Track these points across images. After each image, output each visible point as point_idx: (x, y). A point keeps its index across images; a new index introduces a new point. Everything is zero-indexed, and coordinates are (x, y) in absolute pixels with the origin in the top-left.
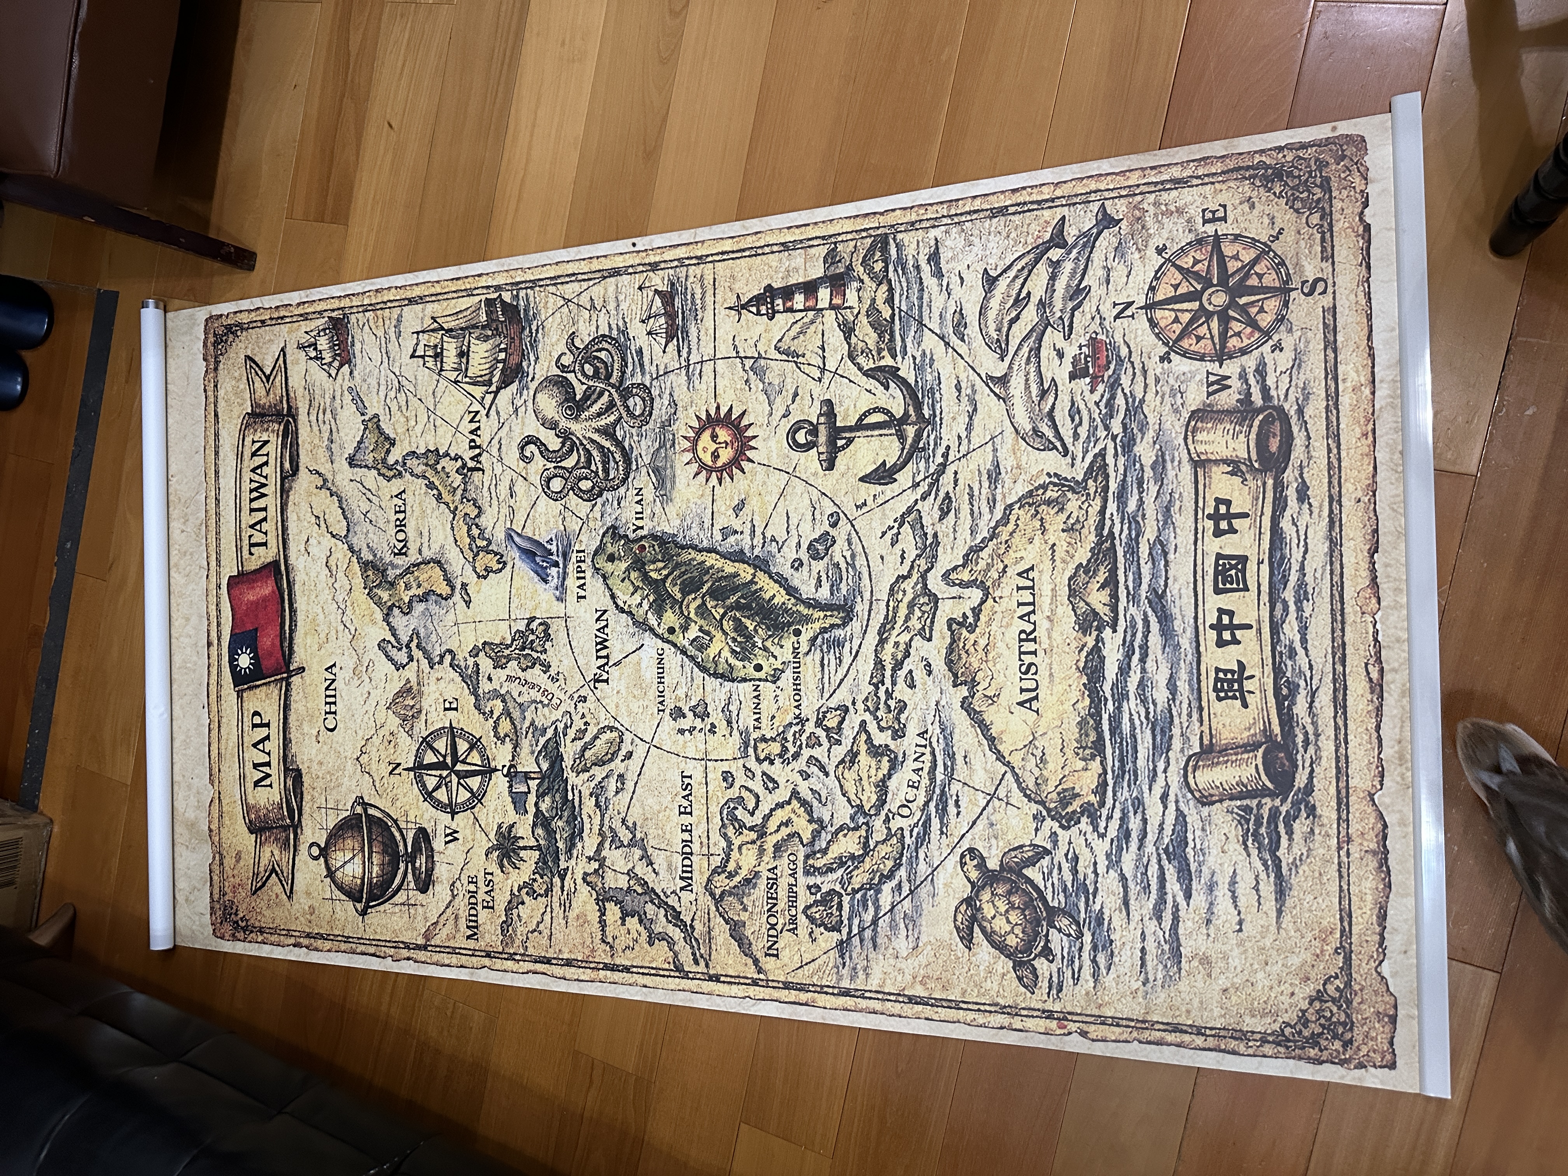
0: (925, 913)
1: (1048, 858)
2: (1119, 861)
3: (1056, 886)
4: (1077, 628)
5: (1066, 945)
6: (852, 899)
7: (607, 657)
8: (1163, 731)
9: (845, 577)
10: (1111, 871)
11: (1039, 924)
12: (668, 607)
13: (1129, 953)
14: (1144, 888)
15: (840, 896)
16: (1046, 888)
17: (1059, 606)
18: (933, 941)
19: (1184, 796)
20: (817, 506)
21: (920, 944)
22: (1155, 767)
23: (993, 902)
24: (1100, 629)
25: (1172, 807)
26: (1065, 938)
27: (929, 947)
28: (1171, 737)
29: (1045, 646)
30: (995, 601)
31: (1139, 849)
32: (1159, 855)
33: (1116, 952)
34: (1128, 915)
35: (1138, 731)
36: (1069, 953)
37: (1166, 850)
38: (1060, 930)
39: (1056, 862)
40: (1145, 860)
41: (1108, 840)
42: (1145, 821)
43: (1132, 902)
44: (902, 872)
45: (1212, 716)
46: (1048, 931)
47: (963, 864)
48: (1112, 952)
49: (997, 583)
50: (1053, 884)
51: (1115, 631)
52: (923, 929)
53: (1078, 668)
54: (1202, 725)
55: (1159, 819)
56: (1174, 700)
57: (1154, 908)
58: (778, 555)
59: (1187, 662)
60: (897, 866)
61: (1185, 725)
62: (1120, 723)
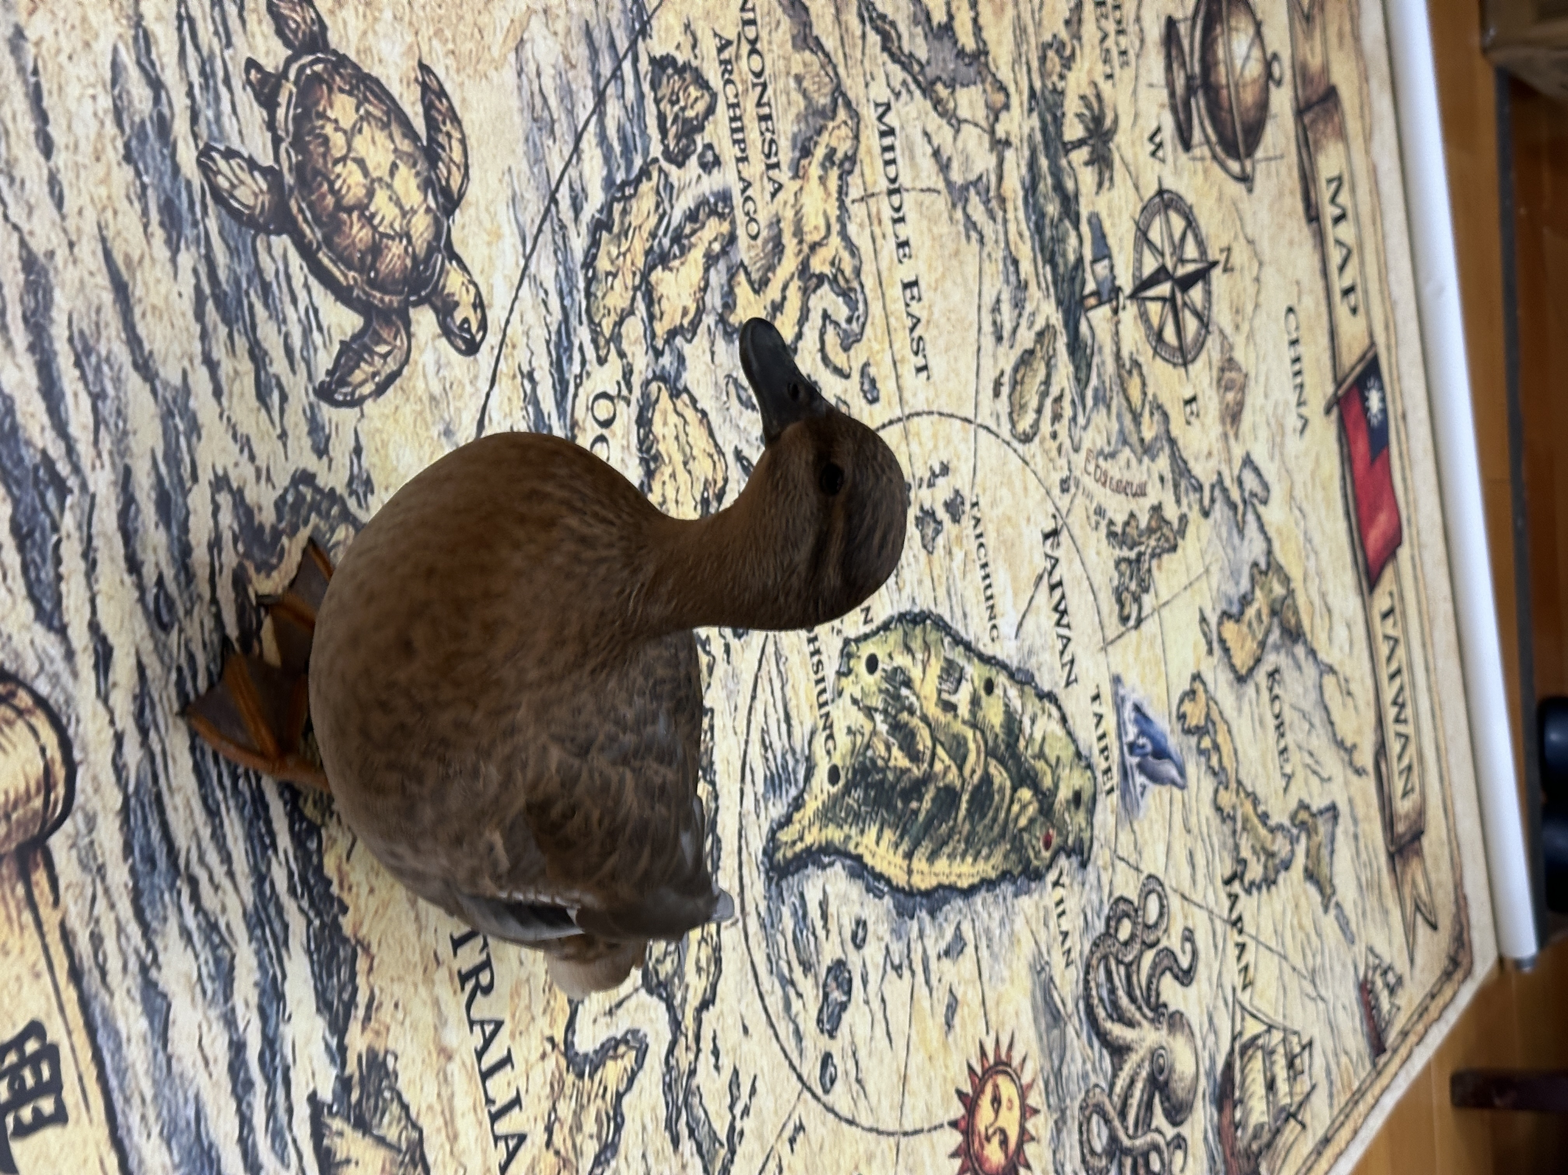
0: (520, 148)
1: (321, 376)
2: (167, 416)
3: (287, 299)
4: (390, 1060)
5: (229, 124)
6: (646, 151)
7: (1053, 588)
8: (150, 860)
9: (791, 946)
10: (176, 380)
11: (299, 170)
12: (1002, 736)
13: (79, 129)
14: (88, 350)
15: (668, 155)
16: (306, 286)
17: (434, 1099)
18: (492, 73)
19: (55, 679)
20: (855, 1087)
21: (512, 57)
22: (145, 742)
23: (404, 214)
24: (344, 1084)
25: (79, 636)
26: (236, 145)
27: (496, 52)
28: (128, 849)
29: (442, 975)
30: (551, 1040)
31: (127, 472)
32: (76, 469)
33: (110, 129)
34: (108, 255)
35: (206, 833)
36: (217, 98)
37: (63, 491)
38: (252, 164)
39: (301, 367)
40: (106, 444)
41: (206, 476)
42: (134, 565)
43: (107, 297)
44: (579, 244)
45: (42, 965)
46: (277, 159)
47: (479, 305)
48: (119, 124)
49: (556, 1090)
50: (294, 301)
51: (313, 1098)
52: (515, 103)
53: (367, 949)
54: (62, 925)
55: (102, 586)
56: (144, 969)
57: (48, 292)
58: (887, 937)
59: (136, 1101)
60: (589, 262)
61: (101, 905)
62: (249, 837)
